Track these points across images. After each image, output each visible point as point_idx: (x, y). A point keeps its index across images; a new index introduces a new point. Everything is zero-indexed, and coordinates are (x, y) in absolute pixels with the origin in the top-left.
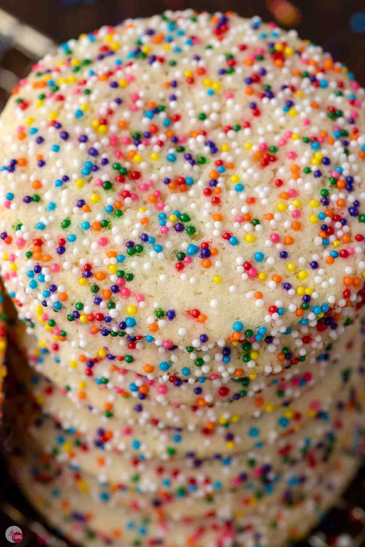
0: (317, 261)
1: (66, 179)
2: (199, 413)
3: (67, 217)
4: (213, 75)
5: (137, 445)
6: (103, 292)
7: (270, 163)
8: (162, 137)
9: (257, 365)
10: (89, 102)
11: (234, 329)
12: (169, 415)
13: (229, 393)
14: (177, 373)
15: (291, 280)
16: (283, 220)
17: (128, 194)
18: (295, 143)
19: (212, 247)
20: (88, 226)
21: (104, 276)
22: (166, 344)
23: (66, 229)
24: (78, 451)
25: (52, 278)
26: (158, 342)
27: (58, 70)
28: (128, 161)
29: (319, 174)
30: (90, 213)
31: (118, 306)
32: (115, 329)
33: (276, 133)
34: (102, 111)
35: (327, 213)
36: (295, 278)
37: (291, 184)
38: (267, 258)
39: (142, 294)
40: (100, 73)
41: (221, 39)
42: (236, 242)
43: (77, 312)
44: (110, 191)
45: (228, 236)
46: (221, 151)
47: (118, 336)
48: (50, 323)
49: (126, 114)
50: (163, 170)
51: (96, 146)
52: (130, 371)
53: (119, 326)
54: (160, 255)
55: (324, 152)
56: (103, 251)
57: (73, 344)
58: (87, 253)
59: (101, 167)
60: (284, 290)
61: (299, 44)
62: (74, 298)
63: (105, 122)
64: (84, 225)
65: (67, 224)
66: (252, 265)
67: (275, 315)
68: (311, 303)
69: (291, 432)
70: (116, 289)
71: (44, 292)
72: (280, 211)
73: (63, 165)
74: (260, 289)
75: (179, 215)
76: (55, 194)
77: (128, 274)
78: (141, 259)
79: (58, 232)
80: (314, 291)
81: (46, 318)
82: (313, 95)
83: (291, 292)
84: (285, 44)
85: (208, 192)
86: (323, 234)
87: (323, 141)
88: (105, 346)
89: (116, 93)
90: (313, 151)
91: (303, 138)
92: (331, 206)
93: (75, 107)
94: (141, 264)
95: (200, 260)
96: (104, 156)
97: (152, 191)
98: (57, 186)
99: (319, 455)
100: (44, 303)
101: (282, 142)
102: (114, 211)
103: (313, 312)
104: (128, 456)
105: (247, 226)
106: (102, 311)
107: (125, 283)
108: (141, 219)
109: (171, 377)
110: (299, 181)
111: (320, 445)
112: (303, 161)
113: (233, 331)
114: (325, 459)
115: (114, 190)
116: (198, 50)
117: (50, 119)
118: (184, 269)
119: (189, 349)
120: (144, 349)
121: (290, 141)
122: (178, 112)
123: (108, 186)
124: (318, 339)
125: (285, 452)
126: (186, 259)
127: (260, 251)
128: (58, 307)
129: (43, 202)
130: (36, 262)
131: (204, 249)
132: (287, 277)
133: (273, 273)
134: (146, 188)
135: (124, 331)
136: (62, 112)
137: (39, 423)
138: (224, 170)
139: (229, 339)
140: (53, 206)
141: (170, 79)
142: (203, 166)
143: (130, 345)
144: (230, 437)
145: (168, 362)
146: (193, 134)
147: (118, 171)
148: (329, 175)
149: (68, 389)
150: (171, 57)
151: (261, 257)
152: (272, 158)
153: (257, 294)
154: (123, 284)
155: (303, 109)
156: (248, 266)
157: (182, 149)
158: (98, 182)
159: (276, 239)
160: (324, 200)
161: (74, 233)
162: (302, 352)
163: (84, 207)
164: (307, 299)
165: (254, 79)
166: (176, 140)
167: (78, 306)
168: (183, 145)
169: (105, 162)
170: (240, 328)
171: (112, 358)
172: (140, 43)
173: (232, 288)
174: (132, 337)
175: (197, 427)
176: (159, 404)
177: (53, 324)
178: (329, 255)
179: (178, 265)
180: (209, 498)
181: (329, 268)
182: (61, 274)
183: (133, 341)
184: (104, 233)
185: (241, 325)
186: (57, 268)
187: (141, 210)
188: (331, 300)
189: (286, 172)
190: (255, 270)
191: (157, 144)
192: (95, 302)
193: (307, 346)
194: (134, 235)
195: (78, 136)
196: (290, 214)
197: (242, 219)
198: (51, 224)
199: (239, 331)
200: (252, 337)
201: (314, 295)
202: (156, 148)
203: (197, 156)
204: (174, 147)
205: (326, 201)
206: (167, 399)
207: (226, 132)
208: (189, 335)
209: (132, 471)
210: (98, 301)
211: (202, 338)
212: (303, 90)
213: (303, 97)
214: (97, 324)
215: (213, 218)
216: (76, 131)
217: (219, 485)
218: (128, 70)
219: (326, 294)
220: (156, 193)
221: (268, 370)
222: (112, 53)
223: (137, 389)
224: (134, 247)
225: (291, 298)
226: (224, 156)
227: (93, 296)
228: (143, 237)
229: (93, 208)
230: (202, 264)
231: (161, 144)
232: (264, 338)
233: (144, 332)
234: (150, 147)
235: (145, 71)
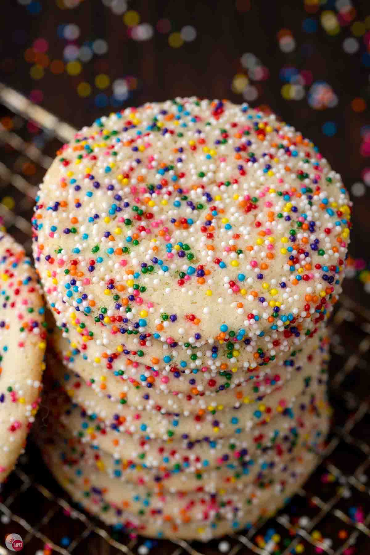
0: (285, 282)
1: (97, 216)
2: (193, 401)
3: (97, 244)
4: (211, 143)
5: (144, 428)
6: (123, 300)
7: (252, 210)
8: (170, 188)
9: (238, 361)
10: (115, 161)
11: (221, 330)
12: (170, 402)
13: (216, 384)
14: (177, 365)
15: (266, 296)
16: (260, 251)
17: (143, 229)
18: (272, 196)
19: (206, 269)
20: (112, 251)
21: (123, 288)
22: (169, 340)
23: (96, 253)
24: (98, 434)
25: (84, 289)
26: (163, 339)
27: (93, 138)
28: (144, 205)
29: (288, 218)
30: (115, 242)
31: (133, 310)
32: (130, 328)
33: (257, 188)
34: (126, 168)
35: (294, 247)
36: (269, 294)
37: (267, 225)
38: (247, 279)
39: (152, 302)
40: (125, 141)
41: (218, 119)
42: (224, 266)
43: (102, 315)
44: (130, 226)
45: (218, 261)
46: (215, 200)
47: (133, 334)
48: (81, 325)
49: (143, 171)
50: (170, 212)
51: (120, 193)
52: (141, 363)
53: (134, 326)
54: (167, 273)
55: (293, 203)
56: (124, 270)
57: (98, 342)
58: (111, 272)
59: (124, 208)
60: (260, 302)
61: (277, 125)
62: (100, 305)
63: (127, 176)
64: (110, 250)
65: (96, 249)
66: (237, 284)
67: (252, 321)
68: (279, 313)
69: (264, 423)
70: (132, 298)
71: (77, 299)
72: (258, 245)
73: (95, 206)
74: (241, 301)
75: (181, 246)
76: (88, 227)
77: (141, 287)
78: (151, 276)
79: (90, 256)
80: (282, 304)
81: (78, 322)
82: (286, 162)
83: (265, 304)
84: (266, 124)
85: (204, 230)
86: (291, 262)
87: (293, 195)
88: (123, 343)
89: (137, 155)
90: (285, 202)
91: (278, 192)
92: (297, 242)
93: (105, 165)
94: (151, 280)
95: (196, 278)
96: (126, 201)
97: (161, 228)
98: (90, 221)
99: (285, 447)
100: (77, 308)
101: (261, 195)
102: (133, 240)
103: (281, 319)
104: (137, 437)
105: (233, 255)
106: (121, 314)
107: (139, 294)
108: (153, 247)
109: (171, 368)
110: (274, 223)
111: (286, 438)
112: (277, 209)
113: (220, 332)
114: (290, 450)
115: (133, 226)
116: (199, 126)
117: (86, 173)
118: (184, 285)
119: (186, 345)
120: (152, 345)
121: (267, 194)
122: (183, 170)
123: (128, 222)
124: (285, 343)
125: (258, 439)
126: (186, 277)
127: (242, 273)
128: (88, 312)
129: (78, 233)
130: (72, 277)
131: (199, 270)
132: (263, 293)
133: (252, 290)
134: (157, 225)
135: (137, 329)
136: (95, 168)
137: (68, 413)
138: (217, 214)
139: (217, 338)
140: (86, 237)
141: (178, 146)
142: (201, 211)
143: (142, 343)
144: (216, 424)
145: (170, 356)
146: (194, 187)
147: (136, 212)
148: (296, 220)
149: (93, 381)
150: (179, 130)
151: (243, 278)
152: (253, 206)
153: (239, 305)
154: (137, 295)
155: (279, 171)
156: (232, 284)
157: (185, 198)
158: (121, 219)
159: (255, 265)
160: (292, 238)
161: (101, 256)
162: (273, 353)
163: (110, 237)
164: (277, 310)
165: (242, 149)
166: (181, 191)
167: (103, 310)
168: (187, 195)
169: (127, 205)
170: (225, 329)
171: (128, 353)
172: (156, 120)
173: (220, 300)
174: (143, 334)
175: (191, 413)
176: (162, 392)
177: (83, 326)
178: (295, 278)
179: (180, 281)
180: (199, 475)
181: (294, 287)
182: (91, 286)
183: (143, 339)
184: (124, 257)
185: (226, 327)
186: (88, 282)
187: (153, 241)
188: (295, 311)
189: (264, 216)
190: (238, 287)
191: (167, 193)
192: (116, 308)
193: (277, 348)
194: (147, 259)
195: (107, 186)
196: (266, 247)
197: (230, 249)
198: (84, 250)
199: (224, 332)
200: (235, 337)
201: (282, 307)
202: (166, 196)
203: (197, 204)
204: (179, 196)
205: (293, 238)
206: (168, 387)
207: (219, 186)
208: (187, 333)
209: (140, 450)
210: (118, 307)
211: (196, 336)
212: (279, 157)
213: (279, 162)
214: (118, 324)
215: (208, 248)
216: (106, 181)
217: (206, 463)
218: (146, 139)
219: (291, 307)
220: (165, 229)
221: (246, 365)
222: (134, 126)
223: (145, 379)
224: (147, 268)
225: (265, 309)
226: (217, 203)
227: (115, 303)
228: (154, 260)
229: (117, 238)
230: (198, 281)
231: (170, 194)
232: (243, 339)
233: (153, 330)
234: (161, 196)
235: (159, 140)
